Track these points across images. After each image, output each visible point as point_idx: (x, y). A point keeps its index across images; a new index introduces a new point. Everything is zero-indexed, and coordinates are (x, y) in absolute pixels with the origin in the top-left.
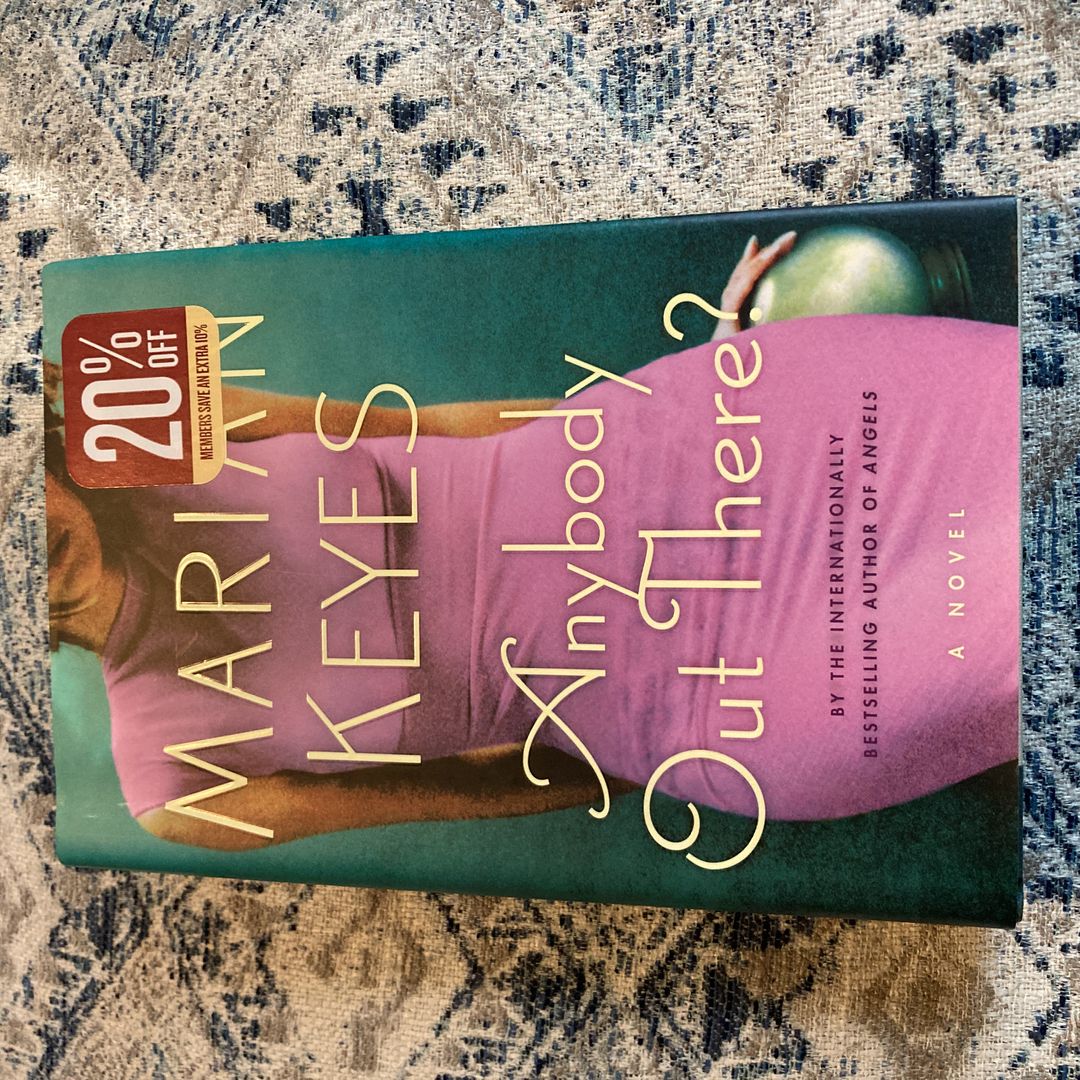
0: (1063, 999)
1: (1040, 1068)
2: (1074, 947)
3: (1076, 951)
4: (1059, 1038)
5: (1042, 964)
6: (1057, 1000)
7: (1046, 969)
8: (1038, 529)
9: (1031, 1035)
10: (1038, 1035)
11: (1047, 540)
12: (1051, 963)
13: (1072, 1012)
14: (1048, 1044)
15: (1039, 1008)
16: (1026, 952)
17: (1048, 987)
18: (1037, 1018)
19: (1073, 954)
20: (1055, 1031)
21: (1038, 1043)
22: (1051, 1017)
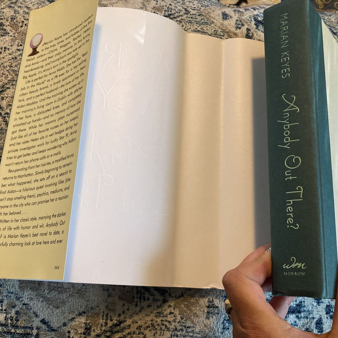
0: (54, 330)
1: (33, 321)
2: (69, 335)
3: (68, 335)
4: (42, 328)
5: (65, 325)
6: (54, 329)
7: (63, 326)
8: (194, 332)
9: (43, 319)
10: (43, 321)
11: (191, 334)
12: (65, 327)
13: (50, 333)
14: (40, 324)
15: (51, 323)
16: (69, 320)
17: (58, 326)
18: (48, 322)
19: (67, 334)
20: (44, 327)
21: (41, 321)
22: (49, 326)
